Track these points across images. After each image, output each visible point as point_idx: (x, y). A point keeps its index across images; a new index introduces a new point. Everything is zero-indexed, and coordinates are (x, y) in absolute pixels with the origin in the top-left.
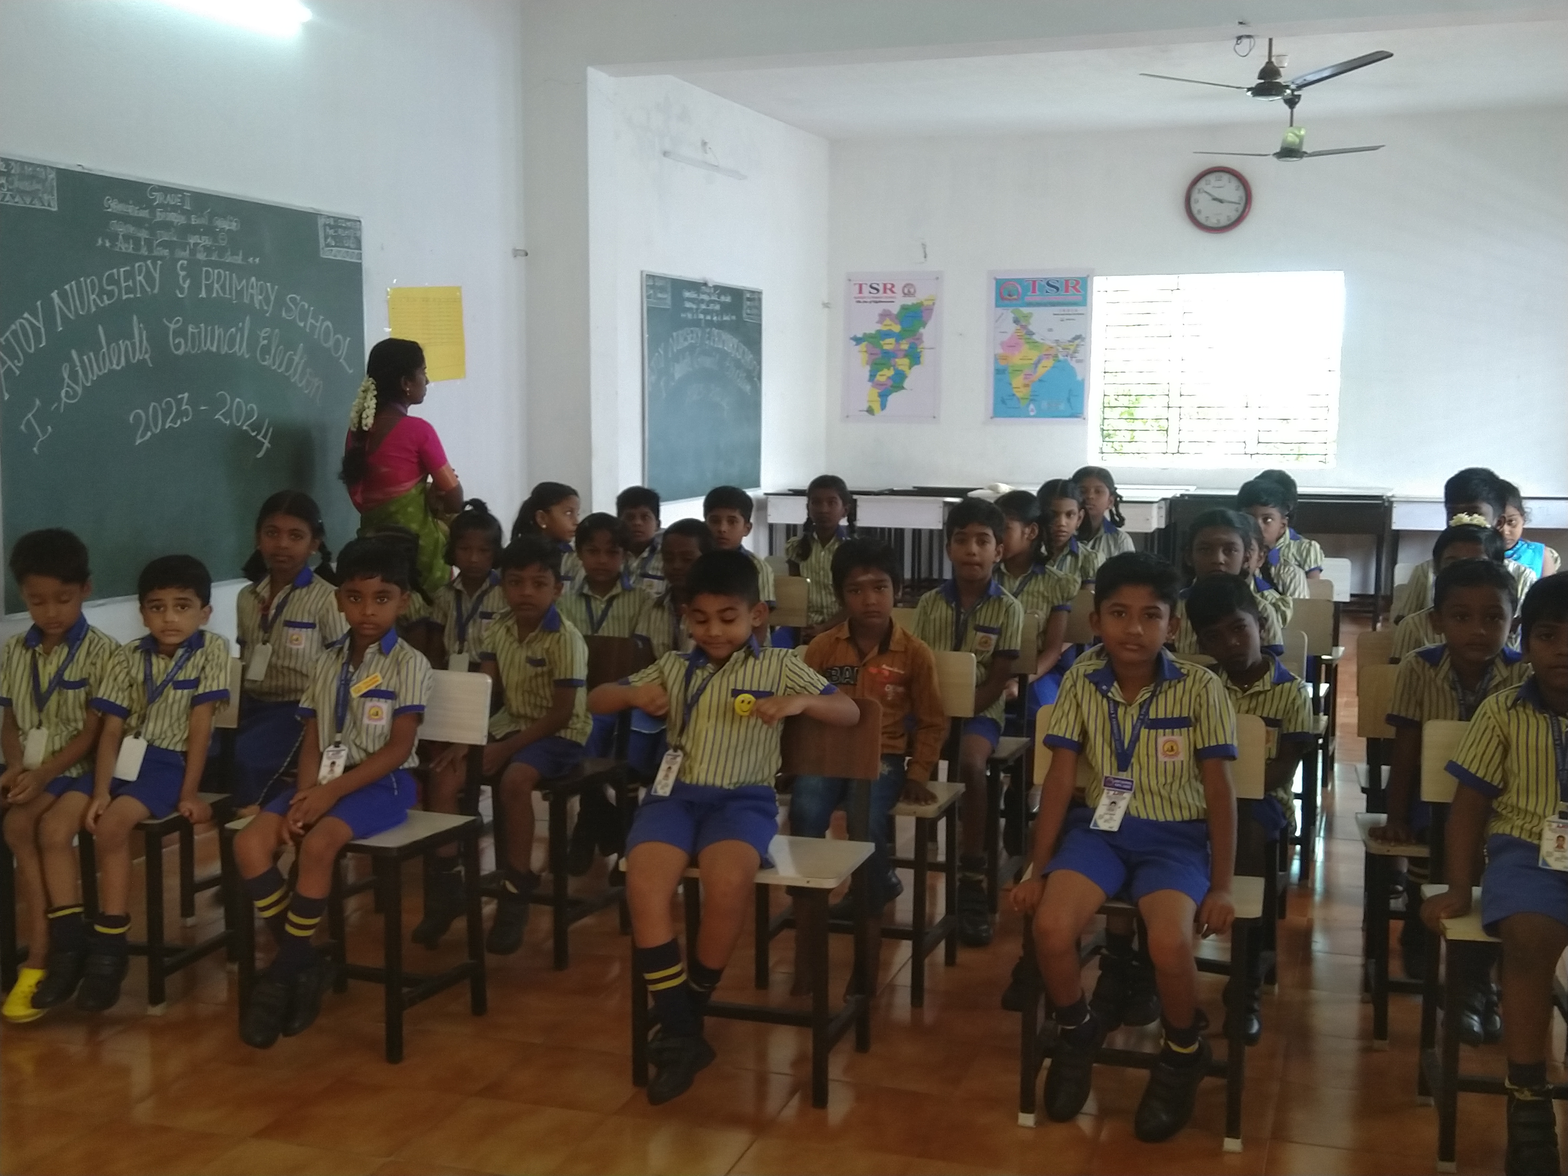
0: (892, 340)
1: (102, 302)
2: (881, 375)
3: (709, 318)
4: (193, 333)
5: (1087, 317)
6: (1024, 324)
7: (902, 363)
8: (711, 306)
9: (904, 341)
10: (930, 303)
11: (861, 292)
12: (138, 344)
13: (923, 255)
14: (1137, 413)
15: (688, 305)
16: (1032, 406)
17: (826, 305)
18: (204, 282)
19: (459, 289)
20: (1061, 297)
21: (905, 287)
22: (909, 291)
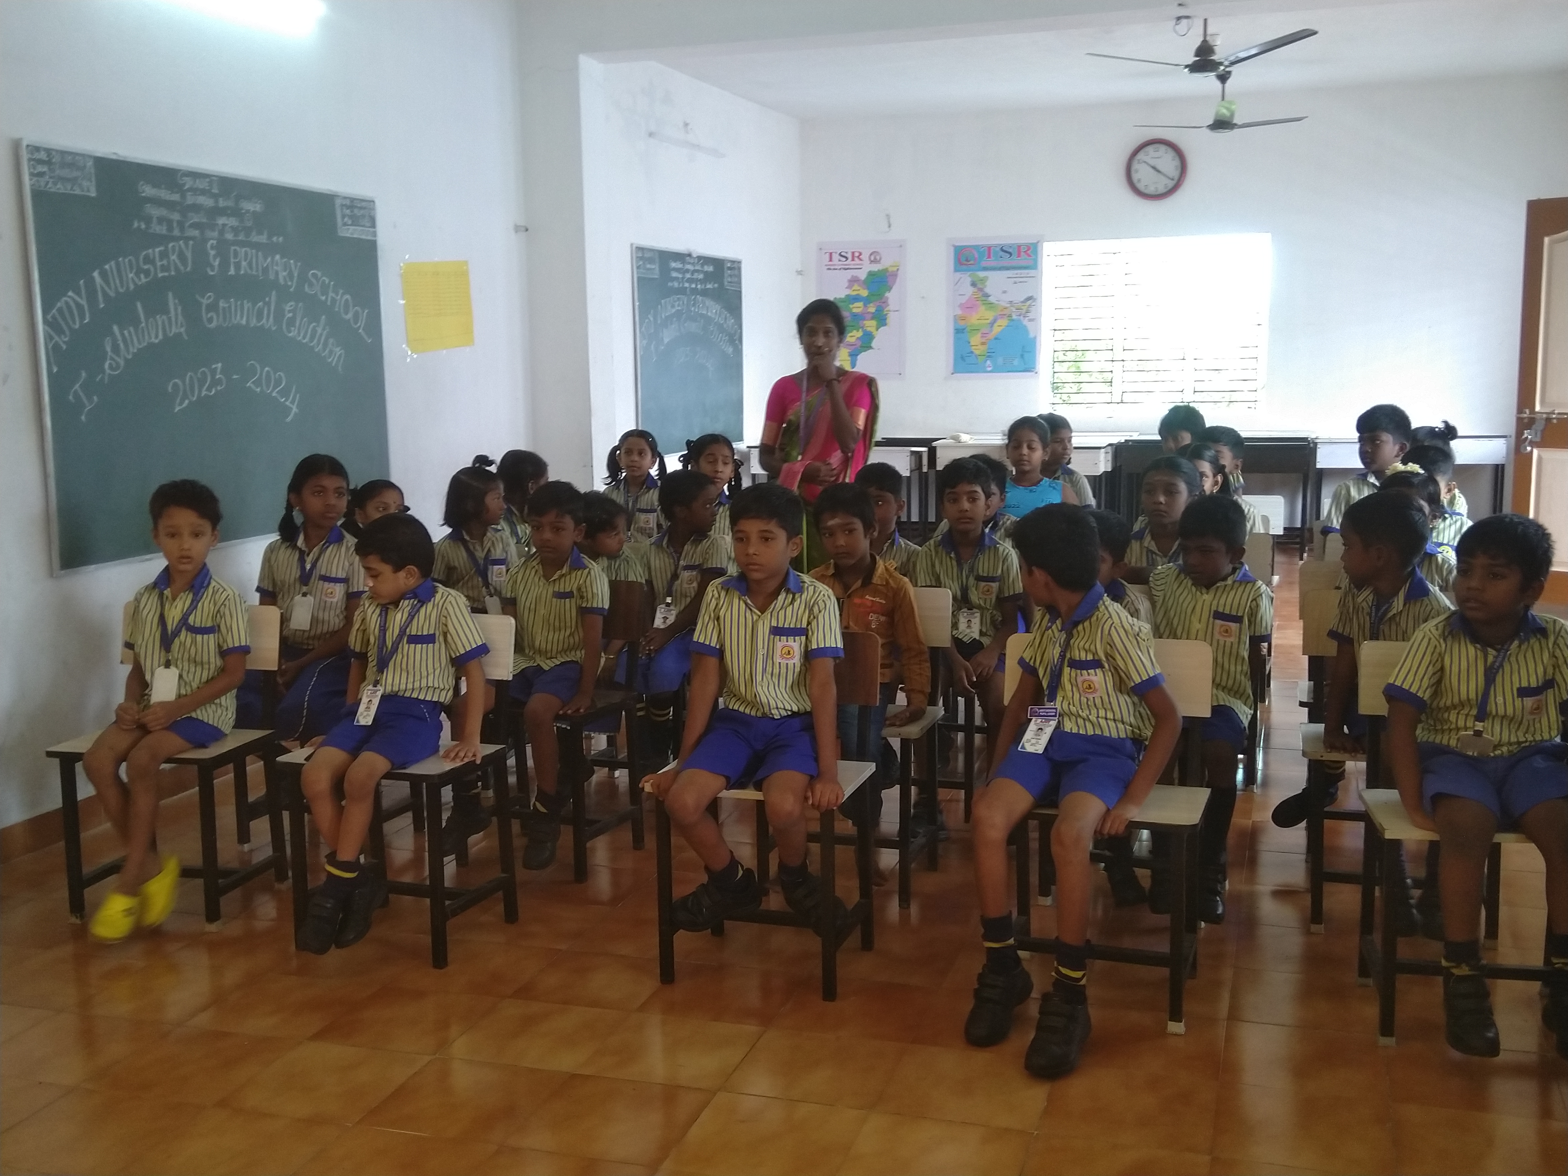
0: (861, 304)
1: (140, 279)
2: (851, 336)
3: (693, 286)
4: (224, 308)
5: (1037, 280)
6: (980, 286)
7: (870, 325)
8: (696, 276)
9: (871, 305)
10: (895, 269)
11: (831, 260)
12: (173, 319)
13: (887, 225)
14: (1084, 367)
15: (674, 274)
16: (988, 362)
17: (799, 273)
18: (232, 260)
19: (466, 263)
20: (1015, 261)
21: (871, 255)
22: (875, 259)
